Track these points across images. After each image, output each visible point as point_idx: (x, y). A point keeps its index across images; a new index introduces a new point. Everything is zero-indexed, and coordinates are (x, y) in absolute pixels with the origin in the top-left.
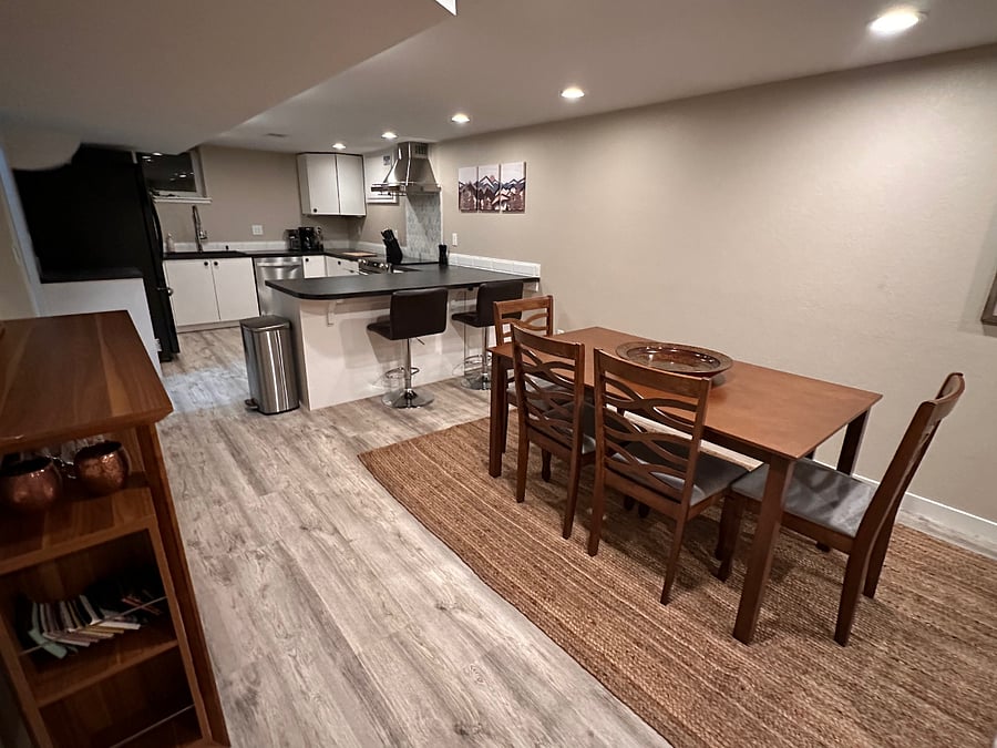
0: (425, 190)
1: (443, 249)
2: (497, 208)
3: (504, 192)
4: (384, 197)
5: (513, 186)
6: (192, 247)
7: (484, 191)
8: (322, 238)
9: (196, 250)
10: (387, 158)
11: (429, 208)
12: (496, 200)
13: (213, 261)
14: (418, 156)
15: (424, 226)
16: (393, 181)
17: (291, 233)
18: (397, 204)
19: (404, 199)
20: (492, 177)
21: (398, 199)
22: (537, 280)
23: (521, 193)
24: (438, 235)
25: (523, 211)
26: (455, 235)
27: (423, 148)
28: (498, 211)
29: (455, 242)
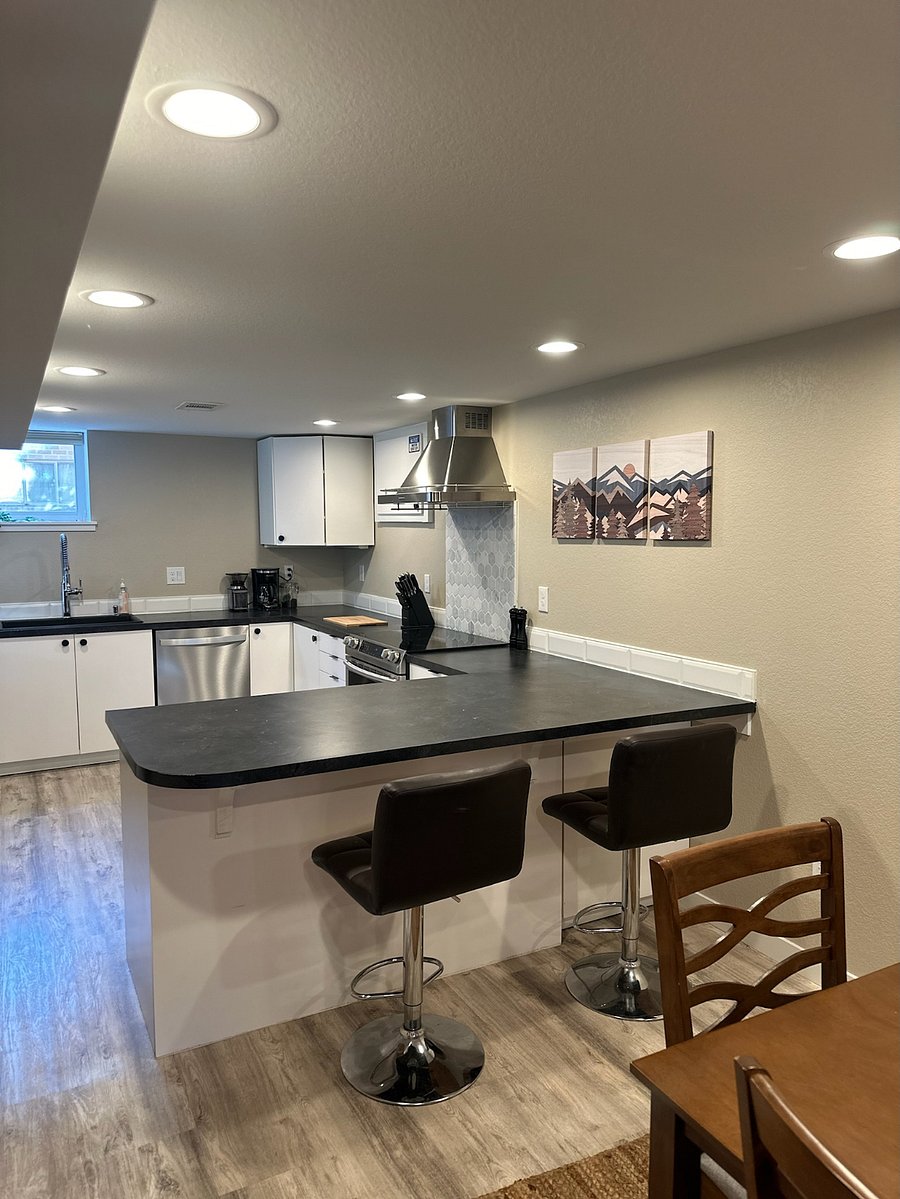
0: (486, 498)
1: (519, 619)
2: (639, 536)
3: (658, 499)
4: (407, 513)
5: (680, 486)
6: (53, 610)
7: (610, 498)
8: (298, 588)
9: (60, 615)
10: (414, 440)
11: (492, 532)
12: (639, 517)
13: (79, 638)
14: (473, 433)
15: (481, 570)
16: (424, 480)
17: (235, 580)
18: (430, 524)
19: (444, 515)
20: (630, 467)
21: (432, 516)
22: (750, 708)
23: (702, 502)
24: (508, 588)
25: (706, 541)
26: (543, 589)
27: (483, 417)
28: (643, 541)
29: (543, 604)
